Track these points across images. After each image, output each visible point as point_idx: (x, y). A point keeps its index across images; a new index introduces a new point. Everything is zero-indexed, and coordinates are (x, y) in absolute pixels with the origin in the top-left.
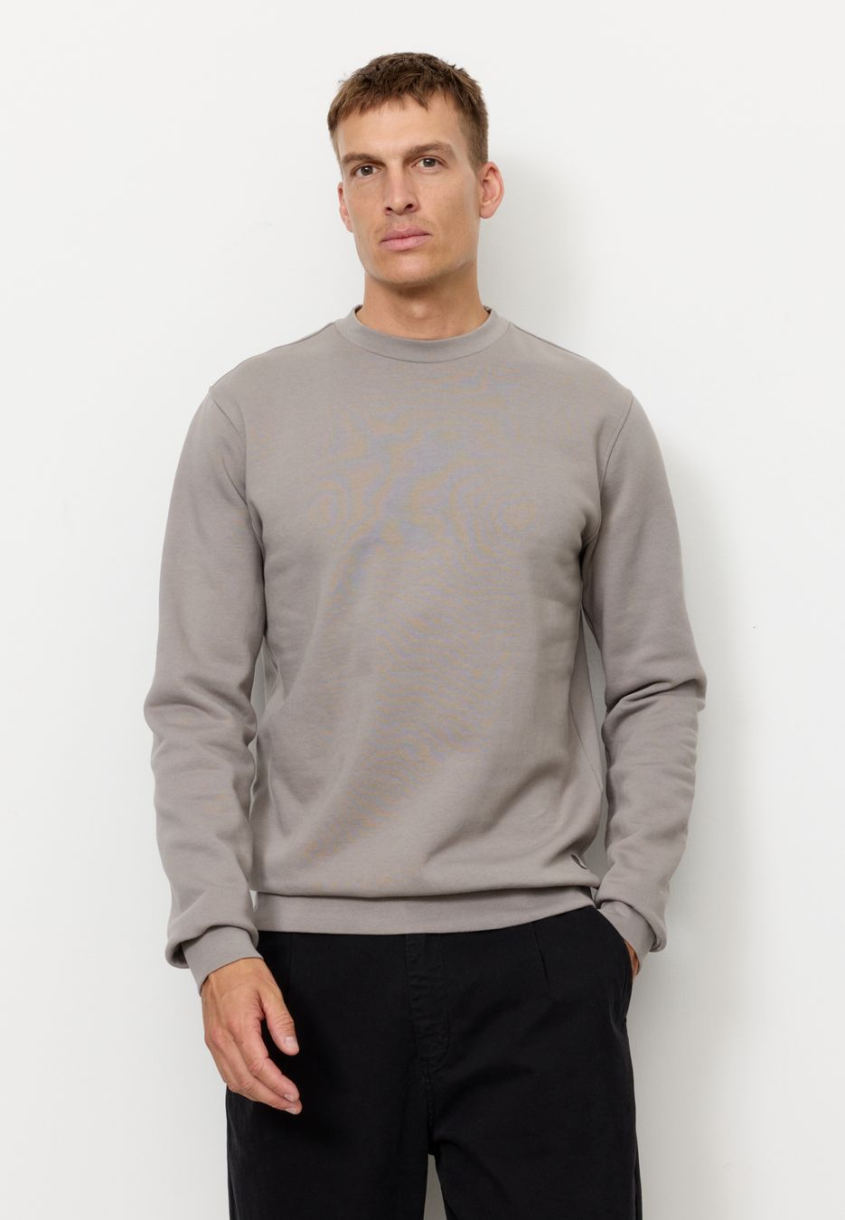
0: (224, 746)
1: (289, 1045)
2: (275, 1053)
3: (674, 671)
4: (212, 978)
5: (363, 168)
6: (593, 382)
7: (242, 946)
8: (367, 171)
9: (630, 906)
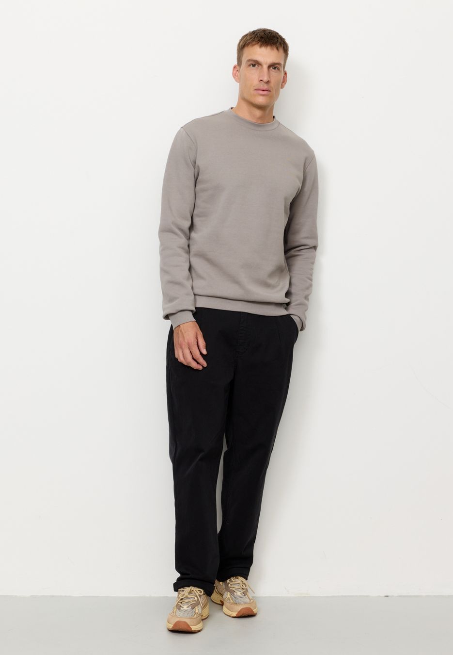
0: (183, 248)
1: (205, 352)
2: (201, 354)
3: (310, 242)
4: (181, 326)
5: (253, 65)
6: (302, 145)
7: (190, 317)
8: (254, 66)
9: (299, 317)
